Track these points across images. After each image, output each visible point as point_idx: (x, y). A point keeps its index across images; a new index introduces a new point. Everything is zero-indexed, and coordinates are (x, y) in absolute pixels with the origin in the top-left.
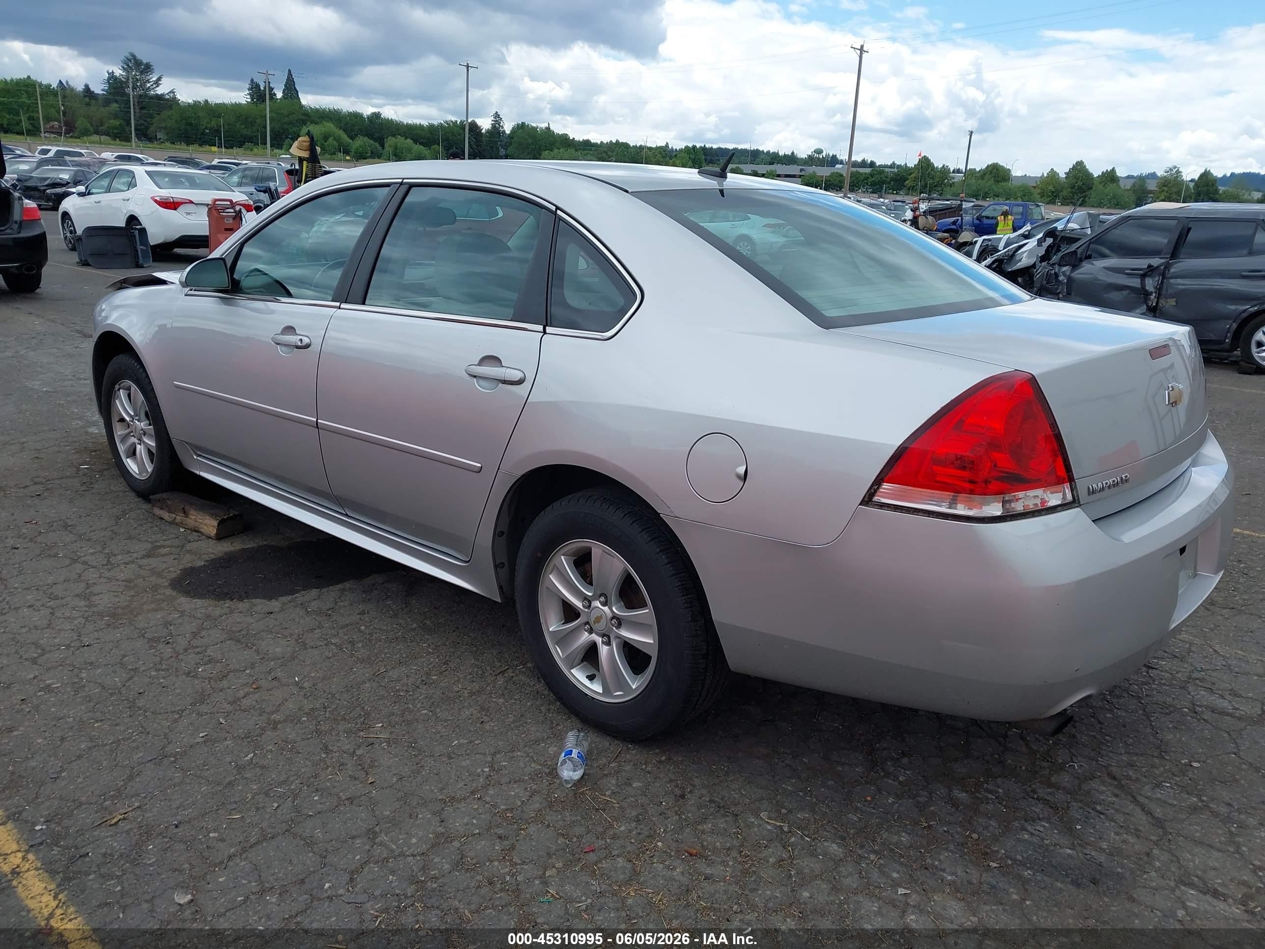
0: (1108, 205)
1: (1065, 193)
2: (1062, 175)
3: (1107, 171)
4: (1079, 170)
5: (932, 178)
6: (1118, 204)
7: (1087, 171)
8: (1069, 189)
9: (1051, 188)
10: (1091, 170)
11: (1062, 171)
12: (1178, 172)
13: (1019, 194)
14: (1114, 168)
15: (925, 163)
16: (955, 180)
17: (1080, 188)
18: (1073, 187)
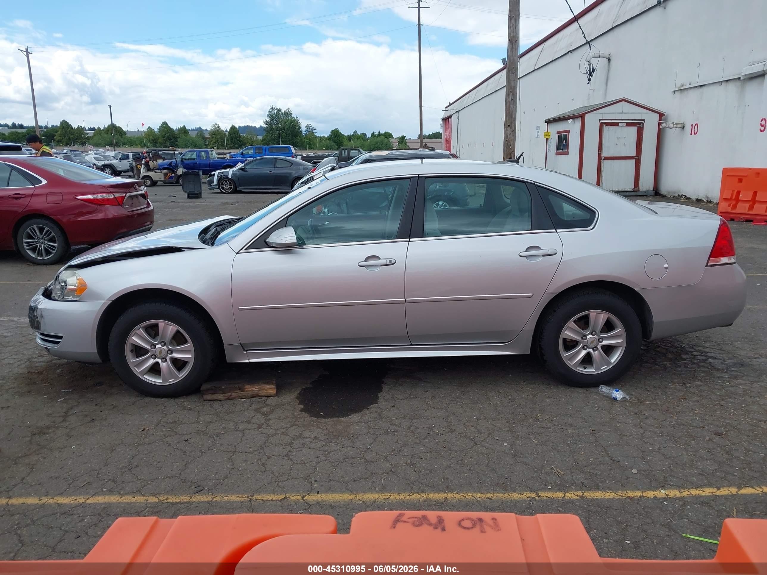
0: (191, 146)
1: (160, 140)
2: (156, 130)
3: (181, 127)
4: (165, 127)
5: (73, 134)
6: (195, 146)
7: (170, 127)
8: (162, 138)
9: (151, 138)
10: (172, 127)
11: (156, 128)
12: (218, 127)
13: (138, 142)
14: (184, 125)
15: (65, 125)
16: (89, 135)
17: (168, 137)
18: (164, 137)
